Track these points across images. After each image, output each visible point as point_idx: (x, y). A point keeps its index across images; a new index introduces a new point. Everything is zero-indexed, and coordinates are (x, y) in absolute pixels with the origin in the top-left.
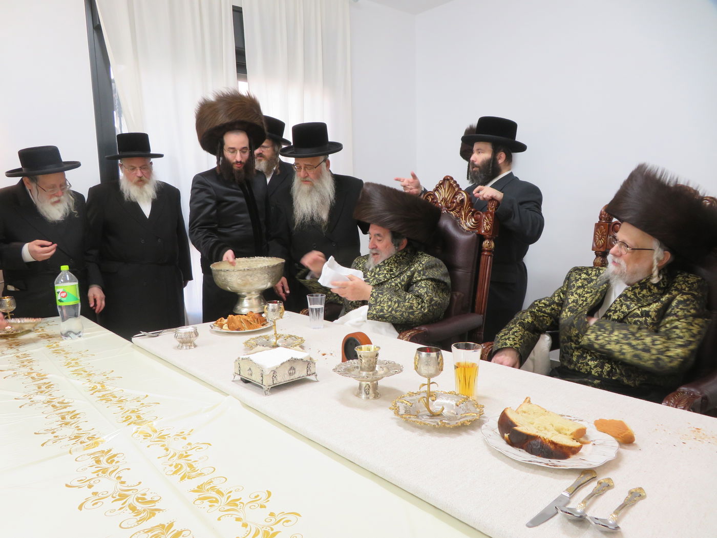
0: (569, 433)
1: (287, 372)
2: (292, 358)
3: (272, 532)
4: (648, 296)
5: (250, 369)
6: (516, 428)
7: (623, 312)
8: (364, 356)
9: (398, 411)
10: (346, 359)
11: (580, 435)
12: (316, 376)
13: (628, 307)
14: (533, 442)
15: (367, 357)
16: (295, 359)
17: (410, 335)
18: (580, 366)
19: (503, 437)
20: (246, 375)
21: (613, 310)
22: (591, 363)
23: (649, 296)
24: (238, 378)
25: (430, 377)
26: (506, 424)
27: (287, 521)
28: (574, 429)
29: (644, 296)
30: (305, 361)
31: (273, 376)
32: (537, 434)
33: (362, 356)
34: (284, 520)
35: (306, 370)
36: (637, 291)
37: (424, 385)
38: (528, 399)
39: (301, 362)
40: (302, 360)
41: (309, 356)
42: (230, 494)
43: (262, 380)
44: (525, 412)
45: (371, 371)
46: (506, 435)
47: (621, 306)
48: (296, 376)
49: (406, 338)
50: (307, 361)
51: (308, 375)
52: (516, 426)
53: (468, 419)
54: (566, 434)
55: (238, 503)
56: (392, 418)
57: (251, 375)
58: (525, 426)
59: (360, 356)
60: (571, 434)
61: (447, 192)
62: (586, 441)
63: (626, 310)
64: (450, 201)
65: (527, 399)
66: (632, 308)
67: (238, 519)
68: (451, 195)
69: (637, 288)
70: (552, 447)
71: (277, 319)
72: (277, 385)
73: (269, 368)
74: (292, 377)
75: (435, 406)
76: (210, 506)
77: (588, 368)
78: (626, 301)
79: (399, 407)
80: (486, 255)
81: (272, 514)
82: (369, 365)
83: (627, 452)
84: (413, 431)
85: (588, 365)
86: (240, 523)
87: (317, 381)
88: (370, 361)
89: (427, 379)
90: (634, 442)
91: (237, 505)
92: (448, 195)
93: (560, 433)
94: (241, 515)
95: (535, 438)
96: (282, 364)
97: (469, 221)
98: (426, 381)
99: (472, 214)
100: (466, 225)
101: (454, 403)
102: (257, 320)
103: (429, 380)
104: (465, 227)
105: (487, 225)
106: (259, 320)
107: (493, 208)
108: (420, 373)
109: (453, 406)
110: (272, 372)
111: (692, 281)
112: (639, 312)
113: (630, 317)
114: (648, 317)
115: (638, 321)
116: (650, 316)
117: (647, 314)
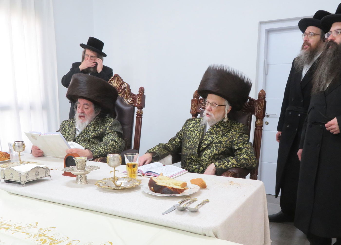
1: (34, 174)
2: (37, 166)
5: (12, 174)
7: (209, 141)
8: (79, 162)
9: (100, 185)
10: (66, 166)
11: (184, 185)
12: (51, 177)
13: (212, 138)
14: (164, 189)
15: (81, 162)
16: (39, 167)
17: (100, 159)
18: (189, 168)
20: (9, 178)
21: (204, 139)
22: (195, 167)
24: (3, 181)
25: (115, 167)
26: (152, 183)
27: (50, 230)
29: (218, 131)
30: (44, 169)
31: (27, 176)
32: (166, 185)
33: (78, 162)
34: (48, 230)
35: (45, 173)
36: (215, 129)
37: (112, 171)
38: (162, 174)
39: (42, 168)
40: (43, 167)
41: (46, 166)
42: (15, 225)
43: (20, 179)
44: (160, 179)
45: (83, 169)
46: (152, 188)
47: (209, 137)
48: (39, 177)
49: (98, 161)
50: (45, 168)
51: (46, 176)
52: (157, 183)
53: (135, 185)
54: (178, 185)
56: (96, 190)
57: (13, 177)
58: (160, 183)
61: (116, 83)
62: (187, 188)
63: (211, 140)
64: (118, 89)
66: (214, 139)
68: (119, 85)
70: (172, 190)
71: (21, 151)
72: (29, 181)
73: (24, 172)
74: (37, 177)
75: (118, 183)
76: (5, 230)
77: (193, 169)
78: (211, 135)
79: (99, 184)
80: (139, 118)
82: (82, 166)
84: (108, 193)
85: (193, 167)
87: (52, 180)
88: (82, 164)
92: (117, 85)
93: (176, 185)
95: (165, 187)
96: (31, 170)
97: (129, 99)
98: (112, 169)
99: (131, 96)
100: (127, 102)
101: (127, 181)
102: (5, 155)
103: (115, 169)
104: (127, 103)
105: (139, 101)
106: (6, 156)
107: (142, 92)
108: (110, 166)
109: (126, 182)
110: (26, 174)
111: (241, 127)
112: (218, 141)
113: (213, 144)
114: (221, 144)
115: (217, 145)
116: (223, 143)
117: (221, 142)
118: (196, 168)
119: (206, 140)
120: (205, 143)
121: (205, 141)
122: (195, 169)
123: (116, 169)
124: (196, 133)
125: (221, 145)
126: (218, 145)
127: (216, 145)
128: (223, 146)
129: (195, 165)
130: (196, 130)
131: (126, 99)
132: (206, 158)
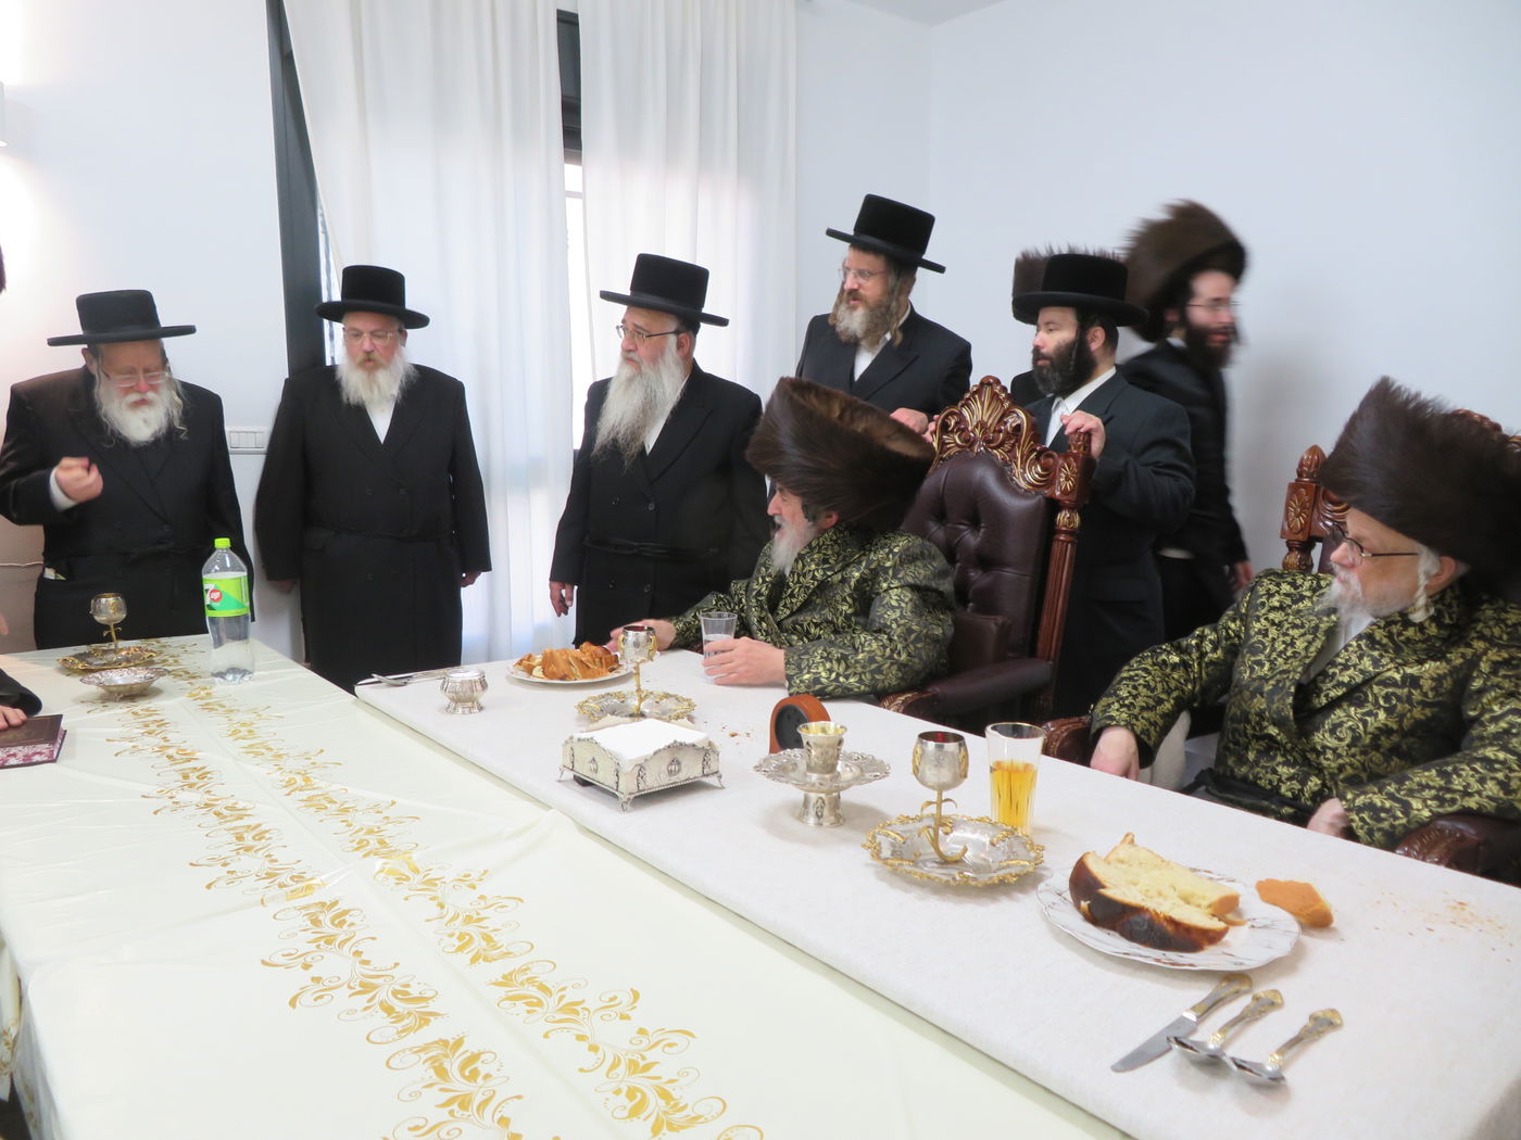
0: (1205, 903)
1: (664, 768)
2: (675, 742)
3: (644, 1063)
4: (1417, 642)
5: (594, 759)
6: (1102, 891)
7: (1362, 672)
8: (815, 744)
9: (879, 852)
10: (777, 746)
11: (1227, 908)
12: (720, 777)
13: (1376, 662)
14: (1136, 918)
15: (821, 746)
16: (681, 744)
17: (903, 701)
19: (1078, 907)
20: (585, 771)
23: (1420, 641)
24: (568, 775)
25: (941, 788)
26: (1084, 884)
27: (671, 1045)
28: (1214, 895)
29: (1408, 640)
30: (698, 749)
31: (639, 775)
32: (1143, 904)
33: (811, 743)
34: (665, 1042)
35: (701, 766)
36: (1395, 629)
37: (930, 803)
38: (1130, 837)
39: (692, 751)
40: (694, 745)
41: (707, 738)
42: (563, 993)
43: (618, 783)
44: (1122, 862)
45: (828, 772)
46: (1084, 904)
48: (681, 777)
49: (897, 707)
50: (703, 748)
51: (704, 775)
52: (1104, 887)
53: (1013, 871)
54: (1199, 906)
55: (578, 1008)
56: (867, 865)
57: (596, 771)
58: (1119, 889)
59: (808, 743)
60: (1210, 906)
61: (988, 410)
62: (1238, 920)
63: (1371, 669)
64: (992, 429)
65: (1127, 835)
66: (1383, 666)
67: (581, 1038)
69: (1395, 623)
70: (1170, 928)
71: (643, 661)
72: (646, 792)
73: (630, 761)
74: (674, 779)
75: (951, 844)
76: (528, 1012)
77: (1275, 778)
78: (1373, 649)
79: (880, 844)
80: (1063, 541)
81: (642, 1031)
82: (824, 762)
83: (1317, 944)
84: (906, 891)
86: (585, 1045)
87: (723, 788)
88: (827, 753)
89: (936, 793)
90: (1333, 925)
91: (577, 1013)
93: (1188, 903)
94: (586, 1031)
95: (1137, 910)
96: (655, 753)
97: (1030, 471)
98: (933, 796)
99: (1038, 458)
100: (1024, 479)
101: (987, 840)
102: (601, 659)
103: (940, 794)
104: (1023, 484)
105: (1067, 479)
106: (603, 660)
107: (1080, 446)
108: (922, 782)
109: (984, 844)
110: (637, 768)
111: (1514, 620)
112: (1398, 677)
113: (1377, 684)
114: (1415, 689)
115: (1393, 694)
116: (1420, 687)
117: (1413, 681)
118: (1290, 779)
119: (1346, 667)
120: (1341, 679)
121: (1341, 671)
122: (1283, 779)
123: (946, 795)
124: (1293, 638)
125: (1410, 694)
126: (1399, 691)
127: (1390, 690)
128: (1420, 698)
129: (1283, 764)
130: (1295, 626)
131: (1018, 470)
132: (1340, 740)
